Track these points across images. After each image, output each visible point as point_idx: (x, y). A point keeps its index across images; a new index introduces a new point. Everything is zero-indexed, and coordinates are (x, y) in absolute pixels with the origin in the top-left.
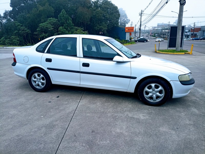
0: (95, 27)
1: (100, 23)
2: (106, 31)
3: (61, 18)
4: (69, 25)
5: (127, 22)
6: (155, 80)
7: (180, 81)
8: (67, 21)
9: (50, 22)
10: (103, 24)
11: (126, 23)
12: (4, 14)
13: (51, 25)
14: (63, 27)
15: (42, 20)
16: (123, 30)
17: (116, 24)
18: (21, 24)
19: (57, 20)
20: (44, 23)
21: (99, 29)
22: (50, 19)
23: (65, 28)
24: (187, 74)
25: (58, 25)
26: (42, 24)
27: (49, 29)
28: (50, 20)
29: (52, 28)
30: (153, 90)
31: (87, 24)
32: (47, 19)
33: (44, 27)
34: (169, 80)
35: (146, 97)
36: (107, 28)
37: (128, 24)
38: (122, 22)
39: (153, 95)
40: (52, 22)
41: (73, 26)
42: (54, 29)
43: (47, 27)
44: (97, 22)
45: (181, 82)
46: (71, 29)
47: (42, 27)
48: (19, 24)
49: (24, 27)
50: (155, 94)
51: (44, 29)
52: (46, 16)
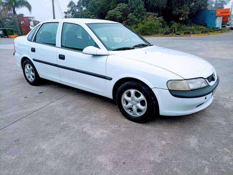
0: (173, 11)
1: (180, 5)
2: (187, 16)
3: (131, 3)
4: (140, 10)
5: (226, 3)
6: (134, 84)
7: (169, 90)
8: (138, 6)
9: (119, 8)
10: (184, 7)
11: (224, 4)
12: (78, 2)
13: (120, 12)
14: (133, 14)
15: (112, 7)
16: (212, 14)
17: (204, 7)
18: (91, 12)
19: (127, 5)
20: (113, 10)
21: (177, 13)
22: (119, 4)
23: (135, 15)
24: (185, 80)
25: (127, 12)
26: (110, 11)
27: (117, 17)
28: (120, 6)
29: (121, 15)
30: (133, 99)
31: (162, 8)
32: (117, 5)
33: (112, 15)
34: (151, 86)
35: (125, 107)
36: (190, 11)
37: (227, 4)
38: (218, 2)
39: (132, 106)
40: (121, 8)
41: (144, 12)
42: (123, 17)
43: (116, 14)
44: (176, 5)
45: (171, 91)
46: (141, 15)
47: (110, 15)
48: (89, 13)
49: (93, 16)
50: (135, 105)
51: (112, 17)
52: (116, 2)
